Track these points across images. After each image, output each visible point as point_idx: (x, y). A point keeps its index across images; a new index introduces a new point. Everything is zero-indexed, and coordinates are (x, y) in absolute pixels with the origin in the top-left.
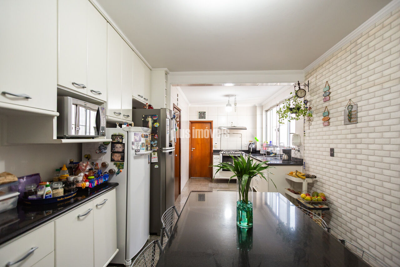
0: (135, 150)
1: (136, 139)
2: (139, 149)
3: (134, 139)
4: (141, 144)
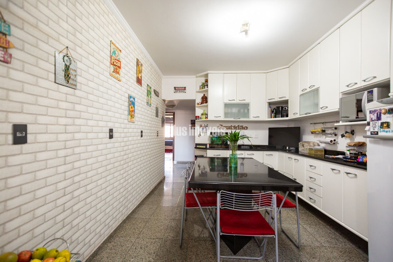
0: (371, 132)
1: (372, 118)
2: (377, 131)
3: (370, 118)
4: (380, 124)
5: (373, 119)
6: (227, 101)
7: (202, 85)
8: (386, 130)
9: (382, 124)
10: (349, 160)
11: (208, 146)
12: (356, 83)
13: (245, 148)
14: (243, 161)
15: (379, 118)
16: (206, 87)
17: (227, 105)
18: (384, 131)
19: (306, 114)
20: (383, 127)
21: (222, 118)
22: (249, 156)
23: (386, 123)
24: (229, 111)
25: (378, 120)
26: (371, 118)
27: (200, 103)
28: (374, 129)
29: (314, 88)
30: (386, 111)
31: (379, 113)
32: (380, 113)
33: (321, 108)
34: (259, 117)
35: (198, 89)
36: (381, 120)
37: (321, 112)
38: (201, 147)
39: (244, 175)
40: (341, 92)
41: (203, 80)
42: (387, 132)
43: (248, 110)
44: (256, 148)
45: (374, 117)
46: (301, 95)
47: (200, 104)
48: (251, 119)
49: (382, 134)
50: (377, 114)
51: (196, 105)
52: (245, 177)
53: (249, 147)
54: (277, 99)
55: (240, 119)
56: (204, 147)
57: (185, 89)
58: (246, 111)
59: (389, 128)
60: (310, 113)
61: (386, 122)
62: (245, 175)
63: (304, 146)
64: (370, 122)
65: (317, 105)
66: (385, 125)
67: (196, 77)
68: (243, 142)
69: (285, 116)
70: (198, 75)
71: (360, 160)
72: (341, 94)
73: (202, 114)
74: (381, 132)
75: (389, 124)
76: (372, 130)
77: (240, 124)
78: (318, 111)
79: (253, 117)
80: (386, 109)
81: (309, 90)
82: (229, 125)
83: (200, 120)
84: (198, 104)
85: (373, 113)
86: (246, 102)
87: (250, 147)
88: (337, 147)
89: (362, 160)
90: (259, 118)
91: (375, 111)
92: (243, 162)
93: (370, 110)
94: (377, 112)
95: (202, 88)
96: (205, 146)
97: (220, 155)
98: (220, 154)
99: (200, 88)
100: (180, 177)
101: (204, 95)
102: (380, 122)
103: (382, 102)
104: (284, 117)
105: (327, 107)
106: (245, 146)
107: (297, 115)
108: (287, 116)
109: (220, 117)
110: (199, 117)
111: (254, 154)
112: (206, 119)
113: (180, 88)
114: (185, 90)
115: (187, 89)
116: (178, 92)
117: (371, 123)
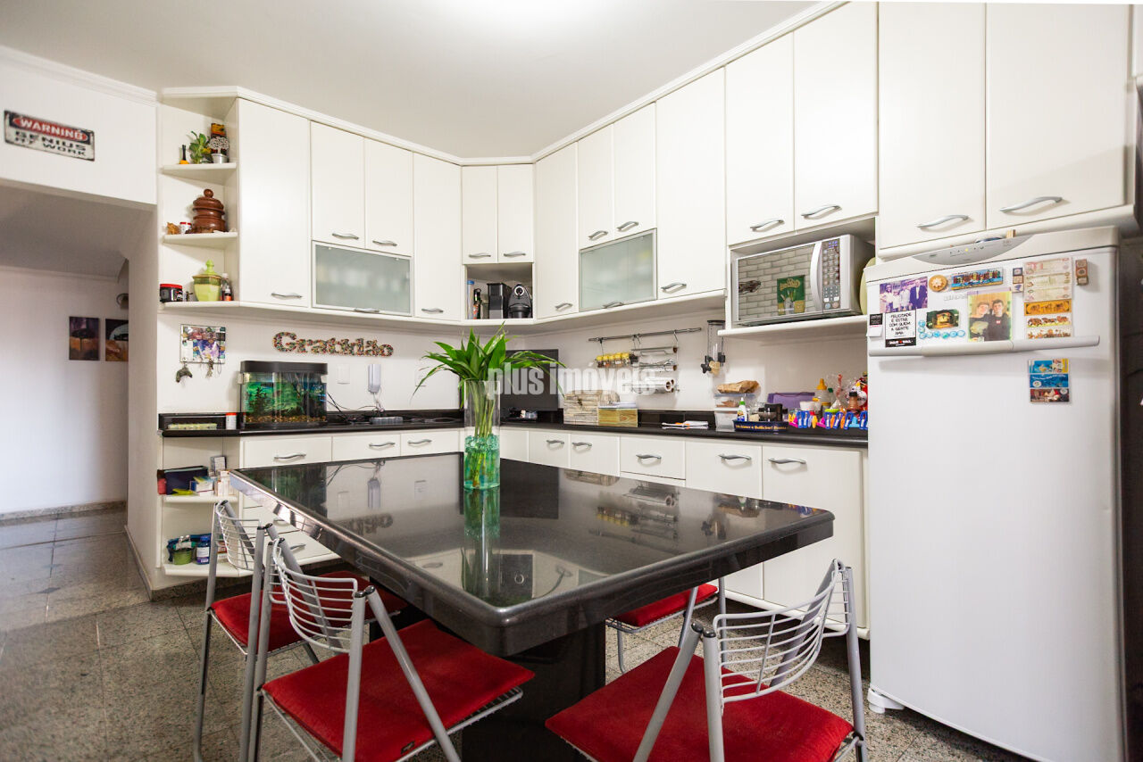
0: (887, 341)
1: (890, 304)
2: (913, 336)
3: (881, 304)
4: (922, 318)
5: (894, 307)
6: (326, 238)
7: (193, 146)
8: (944, 331)
9: (932, 318)
10: (761, 428)
11: (231, 424)
12: (781, 222)
13: (389, 421)
14: (377, 470)
15: (918, 301)
16: (220, 158)
17: (325, 255)
18: (938, 335)
19: (606, 307)
20: (936, 324)
21: (306, 305)
22: (414, 449)
23: (946, 314)
24: (334, 277)
25: (913, 308)
26: (886, 304)
27: (187, 227)
28: (901, 333)
29: (635, 230)
30: (945, 283)
31: (918, 289)
32: (923, 290)
33: (665, 289)
34: (441, 311)
35: (172, 159)
36: (926, 307)
37: (664, 299)
38: (192, 427)
39: (383, 521)
40: (730, 246)
41: (200, 124)
42: (948, 336)
43: (406, 282)
44: (423, 421)
45: (901, 300)
46: (583, 252)
47: (187, 232)
48: (418, 316)
49: (928, 343)
50: (913, 291)
51: (161, 233)
52: (384, 526)
53: (401, 419)
54: (497, 259)
55: (376, 312)
56: (213, 426)
57: (88, 142)
58: (396, 286)
59: (957, 325)
60: (621, 305)
61: (942, 312)
62: (385, 521)
63: (583, 402)
64: (881, 314)
65: (648, 279)
66: (941, 319)
67: (162, 100)
68: (377, 402)
69: (520, 314)
70: (169, 91)
71: (800, 424)
72: (729, 250)
73: (202, 280)
74: (927, 339)
75: (956, 315)
76: (891, 335)
77: (368, 336)
78: (652, 295)
79: (423, 310)
80: (945, 278)
81: (614, 235)
82: (325, 335)
83: (184, 304)
84: (174, 229)
85: (898, 290)
86: (401, 250)
87: (404, 418)
88: (675, 401)
89: (805, 424)
90: (440, 314)
91: (904, 284)
92: (377, 476)
93: (883, 282)
94: (910, 287)
95: (195, 160)
96: (215, 425)
97: (302, 456)
98: (303, 453)
99: (184, 159)
100: (47, 592)
101: (208, 193)
102: (922, 314)
103: (933, 258)
104: (517, 317)
105: (684, 286)
106: (389, 416)
107: (569, 311)
108: (528, 312)
109: (299, 297)
110: (179, 289)
111: (429, 441)
112: (227, 303)
113: (51, 125)
114: (86, 146)
115: (98, 139)
116: (39, 143)
117: (887, 318)
